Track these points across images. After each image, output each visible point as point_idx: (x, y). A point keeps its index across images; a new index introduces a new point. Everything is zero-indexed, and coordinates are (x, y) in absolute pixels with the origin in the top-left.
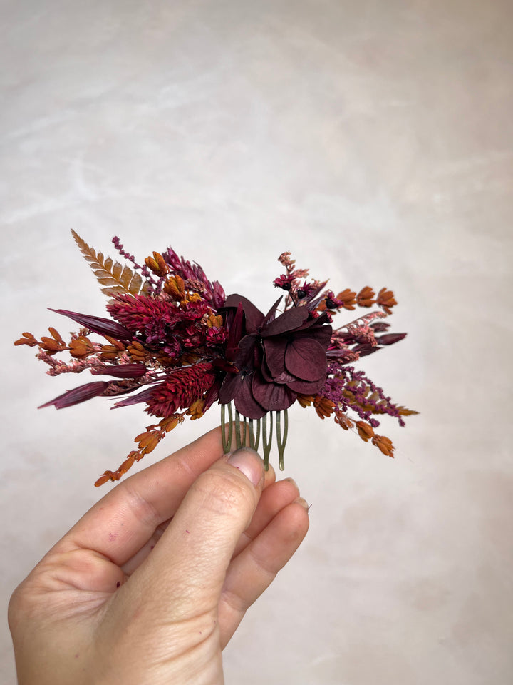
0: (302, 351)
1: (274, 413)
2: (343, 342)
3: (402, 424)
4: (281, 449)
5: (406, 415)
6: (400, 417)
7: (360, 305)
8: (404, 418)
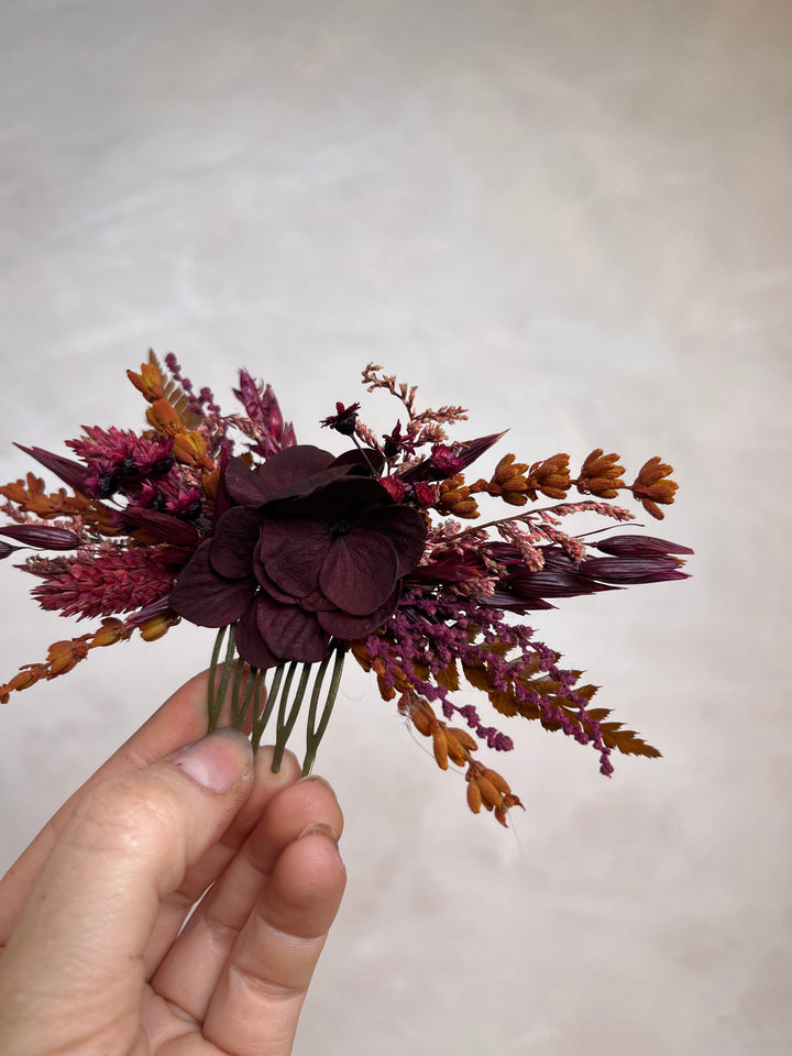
0: (361, 555)
1: (300, 666)
2: (492, 558)
3: (606, 769)
4: (313, 740)
5: (625, 751)
6: (606, 753)
7: (581, 491)
8: (615, 755)
